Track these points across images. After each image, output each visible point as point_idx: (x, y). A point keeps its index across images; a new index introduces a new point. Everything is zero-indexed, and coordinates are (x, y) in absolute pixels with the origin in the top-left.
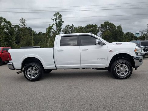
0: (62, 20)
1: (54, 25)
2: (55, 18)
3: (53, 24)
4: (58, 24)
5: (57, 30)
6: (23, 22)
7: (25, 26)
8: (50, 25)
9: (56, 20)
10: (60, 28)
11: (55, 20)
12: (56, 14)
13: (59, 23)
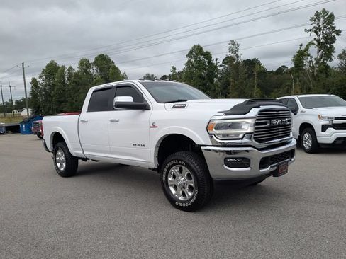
0: (337, 29)
1: (313, 44)
2: (314, 27)
3: (311, 43)
4: (322, 40)
5: (322, 57)
6: (234, 49)
7: (238, 57)
8: (301, 45)
9: (317, 30)
10: (331, 50)
11: (316, 32)
12: (318, 15)
13: (324, 38)
